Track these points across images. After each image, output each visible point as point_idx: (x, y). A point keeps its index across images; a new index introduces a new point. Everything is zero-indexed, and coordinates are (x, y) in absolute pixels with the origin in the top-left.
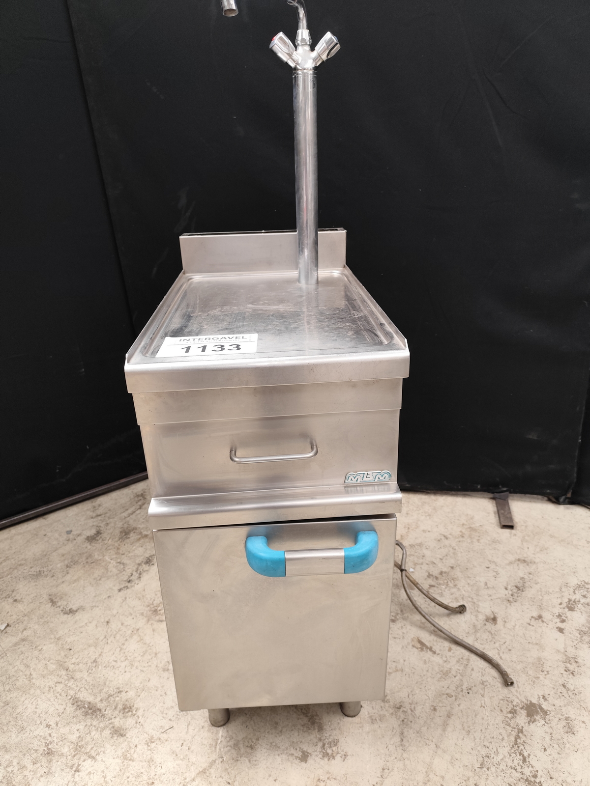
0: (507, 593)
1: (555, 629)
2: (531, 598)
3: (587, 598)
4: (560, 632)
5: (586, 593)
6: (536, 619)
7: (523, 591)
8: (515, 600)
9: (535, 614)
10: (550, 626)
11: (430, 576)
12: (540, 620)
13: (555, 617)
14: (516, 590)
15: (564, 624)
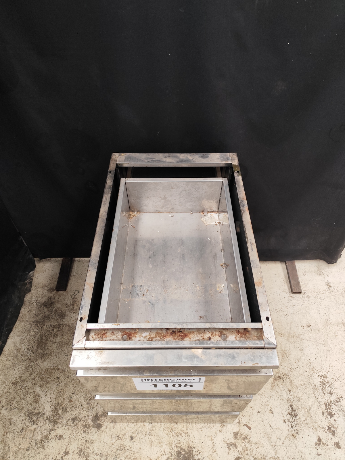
0: (288, 428)
1: (334, 447)
2: (304, 420)
3: (333, 394)
4: (339, 449)
5: (329, 388)
6: (319, 444)
7: (296, 416)
8: (296, 431)
9: (315, 440)
10: (330, 446)
11: (229, 445)
12: (321, 444)
13: (327, 432)
14: (292, 418)
15: (336, 435)
